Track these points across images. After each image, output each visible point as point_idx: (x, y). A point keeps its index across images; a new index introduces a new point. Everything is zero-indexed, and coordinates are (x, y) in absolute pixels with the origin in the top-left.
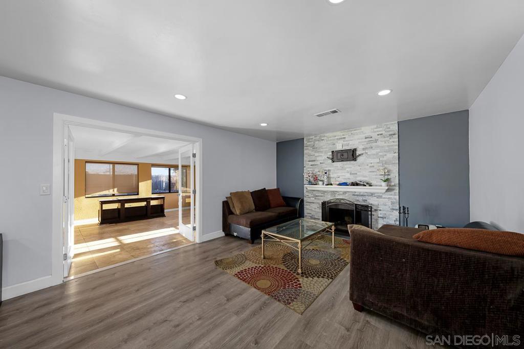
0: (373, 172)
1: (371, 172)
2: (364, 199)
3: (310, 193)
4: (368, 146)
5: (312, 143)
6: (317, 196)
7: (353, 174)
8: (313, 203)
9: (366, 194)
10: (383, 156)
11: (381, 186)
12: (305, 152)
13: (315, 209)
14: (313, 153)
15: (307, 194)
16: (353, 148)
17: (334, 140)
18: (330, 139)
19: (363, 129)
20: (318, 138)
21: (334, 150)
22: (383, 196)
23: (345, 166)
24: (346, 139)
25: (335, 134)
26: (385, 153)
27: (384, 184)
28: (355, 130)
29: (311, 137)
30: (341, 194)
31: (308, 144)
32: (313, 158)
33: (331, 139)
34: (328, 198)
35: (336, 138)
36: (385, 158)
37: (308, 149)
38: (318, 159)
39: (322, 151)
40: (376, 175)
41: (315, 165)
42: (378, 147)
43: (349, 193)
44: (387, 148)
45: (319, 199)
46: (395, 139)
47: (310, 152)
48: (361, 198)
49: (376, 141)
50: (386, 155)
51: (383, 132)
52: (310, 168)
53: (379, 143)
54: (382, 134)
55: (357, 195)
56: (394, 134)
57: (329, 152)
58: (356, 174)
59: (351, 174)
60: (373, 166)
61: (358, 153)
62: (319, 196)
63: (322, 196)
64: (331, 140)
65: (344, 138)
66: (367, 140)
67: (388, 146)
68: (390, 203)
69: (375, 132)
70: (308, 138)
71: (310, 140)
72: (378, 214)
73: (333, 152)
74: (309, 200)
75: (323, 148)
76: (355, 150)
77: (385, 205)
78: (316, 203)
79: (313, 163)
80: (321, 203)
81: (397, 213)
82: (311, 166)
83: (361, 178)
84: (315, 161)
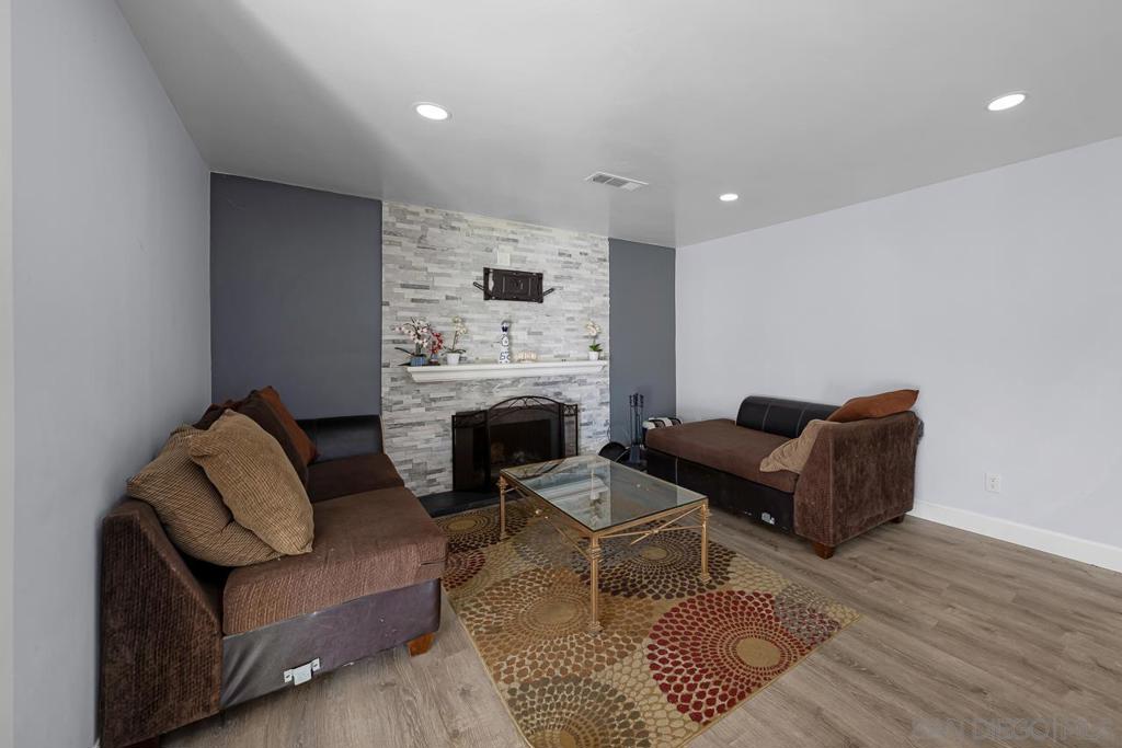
0: (573, 330)
1: (568, 330)
2: (557, 390)
3: (407, 393)
4: (565, 272)
5: (418, 228)
6: (434, 400)
7: (534, 334)
8: (421, 424)
9: (560, 379)
10: (588, 300)
11: (588, 359)
12: (386, 250)
13: (428, 441)
14: (419, 262)
15: (396, 398)
16: (535, 270)
17: (491, 238)
18: (476, 231)
19: (554, 231)
20: (437, 217)
21: (492, 266)
22: (589, 381)
23: (517, 313)
24: (520, 245)
25: (492, 222)
26: (592, 294)
27: (594, 355)
28: (539, 229)
29: (412, 208)
30: (507, 386)
31: (399, 225)
32: (420, 279)
33: (481, 232)
34: (474, 401)
35: (495, 234)
36: (591, 305)
37: (400, 244)
38: (438, 282)
39: (453, 263)
40: (577, 337)
41: (429, 301)
42: (580, 279)
43: (527, 381)
44: (594, 284)
45: (441, 408)
46: (606, 269)
47: (409, 257)
48: (549, 392)
49: (578, 265)
50: (592, 298)
51: (589, 251)
52: (410, 310)
53: (583, 272)
54: (586, 254)
55: (544, 384)
56: (605, 260)
57: (479, 271)
58: (541, 333)
59: (529, 334)
60: (572, 319)
61: (546, 285)
62: (440, 399)
63: (451, 398)
64: (480, 236)
65: (516, 241)
66: (562, 258)
67: (597, 281)
68: (598, 393)
69: (575, 246)
70: (402, 206)
71: (409, 217)
72: (583, 417)
73: (487, 271)
74: (404, 418)
75: (455, 255)
76: (540, 277)
77: (591, 397)
78: (430, 423)
79: (421, 295)
80: (449, 421)
81: (606, 410)
82: (413, 305)
83: (552, 345)
84: (427, 288)
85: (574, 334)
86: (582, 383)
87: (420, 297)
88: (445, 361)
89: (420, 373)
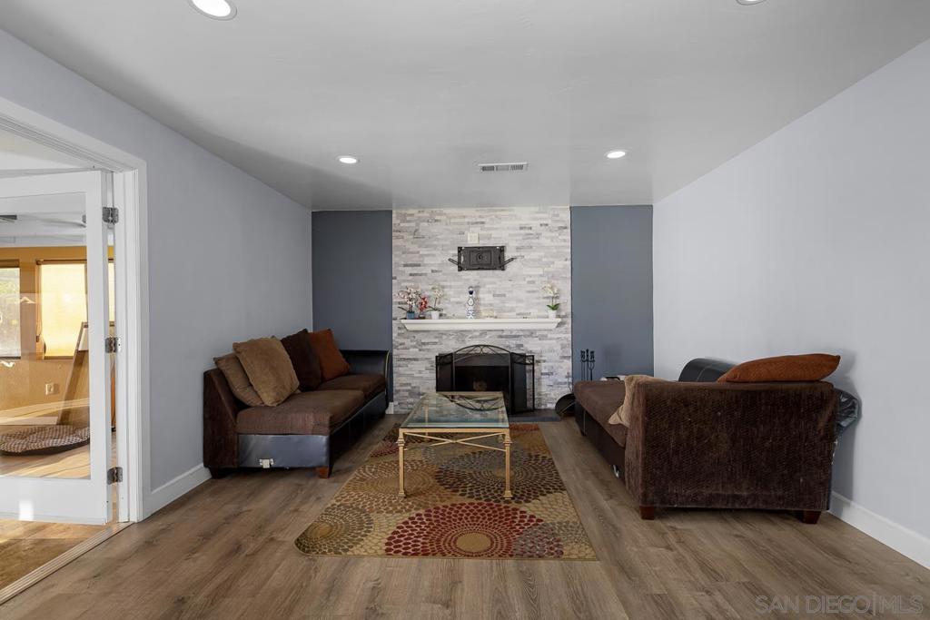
0: (534, 292)
1: (529, 292)
2: (518, 342)
3: (408, 338)
4: (526, 243)
5: (413, 224)
6: (424, 344)
7: (498, 296)
8: (416, 360)
9: (521, 333)
10: (548, 265)
11: (548, 317)
12: (395, 243)
13: (420, 372)
14: (413, 248)
15: (401, 341)
16: (499, 244)
17: (462, 224)
18: (452, 221)
19: (518, 210)
20: (426, 214)
21: (463, 245)
22: (549, 336)
23: (485, 279)
24: (486, 226)
25: (465, 212)
26: (552, 260)
27: (552, 313)
28: (502, 210)
29: (411, 211)
30: (476, 337)
31: (402, 225)
32: (415, 260)
33: (457, 220)
34: (450, 346)
35: (467, 220)
36: (551, 269)
37: (403, 238)
38: (427, 261)
39: (436, 246)
40: (538, 298)
41: (421, 275)
42: (541, 247)
43: (494, 333)
44: (555, 251)
45: (428, 350)
46: (567, 235)
47: (408, 245)
50: (553, 263)
51: (549, 222)
52: (408, 281)
53: (543, 241)
54: (547, 225)
55: (507, 337)
56: (566, 228)
57: (454, 249)
58: (504, 295)
59: (494, 295)
60: (533, 282)
61: (508, 255)
62: (428, 343)
63: (435, 343)
64: (454, 223)
65: (483, 223)
66: (522, 232)
67: (556, 247)
68: (559, 347)
69: (536, 219)
70: (403, 212)
71: (408, 218)
72: (542, 368)
73: (460, 249)
74: (405, 354)
75: (438, 240)
76: (502, 249)
77: (552, 350)
78: (422, 359)
79: (415, 270)
80: (434, 359)
81: (569, 363)
82: (411, 278)
83: (513, 304)
84: (419, 265)
85: (536, 295)
86: (543, 337)
87: (415, 272)
88: (430, 317)
89: (412, 325)
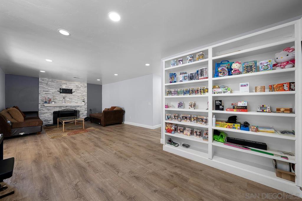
1: (78, 98)
3: (44, 108)
4: (77, 89)
5: (46, 82)
6: (49, 109)
7: (71, 99)
8: (47, 113)
9: (76, 106)
12: (40, 85)
13: (48, 116)
14: (46, 87)
15: (41, 109)
16: (71, 89)
17: (61, 83)
18: (58, 82)
19: (75, 82)
20: (50, 80)
21: (62, 88)
22: (83, 107)
23: (67, 95)
25: (62, 81)
27: (83, 102)
28: (72, 82)
31: (42, 81)
32: (47, 90)
34: (57, 109)
35: (62, 83)
36: (83, 94)
37: (43, 84)
38: (50, 90)
39: (53, 87)
40: (80, 100)
41: (48, 94)
42: (81, 90)
44: (83, 91)
46: (86, 88)
47: (44, 86)
48: (74, 108)
49: (80, 88)
53: (81, 89)
54: (82, 86)
55: (72, 107)
57: (59, 89)
59: (69, 99)
62: (51, 109)
63: (53, 109)
65: (67, 84)
66: (76, 87)
69: (80, 85)
70: (43, 78)
71: (44, 80)
72: (80, 113)
73: (60, 89)
74: (43, 112)
76: (72, 90)
77: (83, 109)
78: (49, 113)
79: (46, 92)
80: (52, 112)
81: (86, 112)
82: (45, 94)
83: (74, 101)
84: (48, 91)
86: (81, 107)
87: (46, 93)
88: (52, 103)
89: (46, 105)
